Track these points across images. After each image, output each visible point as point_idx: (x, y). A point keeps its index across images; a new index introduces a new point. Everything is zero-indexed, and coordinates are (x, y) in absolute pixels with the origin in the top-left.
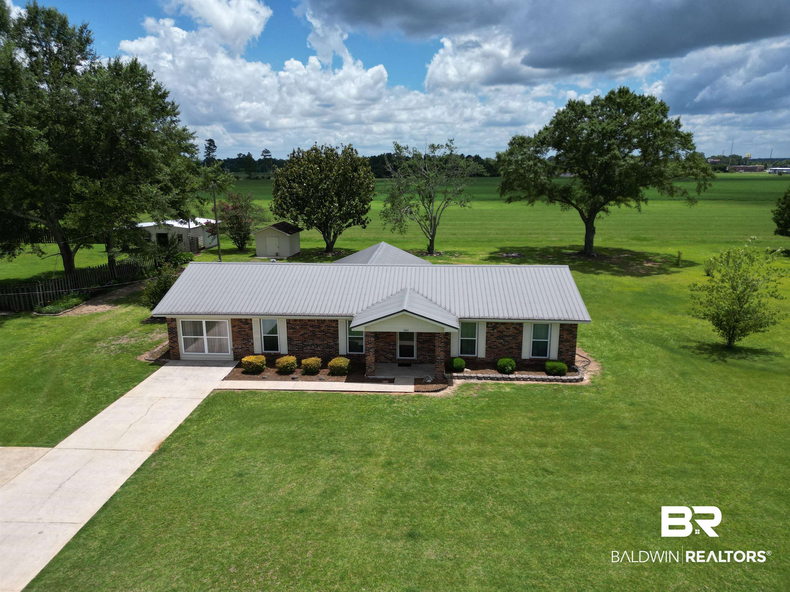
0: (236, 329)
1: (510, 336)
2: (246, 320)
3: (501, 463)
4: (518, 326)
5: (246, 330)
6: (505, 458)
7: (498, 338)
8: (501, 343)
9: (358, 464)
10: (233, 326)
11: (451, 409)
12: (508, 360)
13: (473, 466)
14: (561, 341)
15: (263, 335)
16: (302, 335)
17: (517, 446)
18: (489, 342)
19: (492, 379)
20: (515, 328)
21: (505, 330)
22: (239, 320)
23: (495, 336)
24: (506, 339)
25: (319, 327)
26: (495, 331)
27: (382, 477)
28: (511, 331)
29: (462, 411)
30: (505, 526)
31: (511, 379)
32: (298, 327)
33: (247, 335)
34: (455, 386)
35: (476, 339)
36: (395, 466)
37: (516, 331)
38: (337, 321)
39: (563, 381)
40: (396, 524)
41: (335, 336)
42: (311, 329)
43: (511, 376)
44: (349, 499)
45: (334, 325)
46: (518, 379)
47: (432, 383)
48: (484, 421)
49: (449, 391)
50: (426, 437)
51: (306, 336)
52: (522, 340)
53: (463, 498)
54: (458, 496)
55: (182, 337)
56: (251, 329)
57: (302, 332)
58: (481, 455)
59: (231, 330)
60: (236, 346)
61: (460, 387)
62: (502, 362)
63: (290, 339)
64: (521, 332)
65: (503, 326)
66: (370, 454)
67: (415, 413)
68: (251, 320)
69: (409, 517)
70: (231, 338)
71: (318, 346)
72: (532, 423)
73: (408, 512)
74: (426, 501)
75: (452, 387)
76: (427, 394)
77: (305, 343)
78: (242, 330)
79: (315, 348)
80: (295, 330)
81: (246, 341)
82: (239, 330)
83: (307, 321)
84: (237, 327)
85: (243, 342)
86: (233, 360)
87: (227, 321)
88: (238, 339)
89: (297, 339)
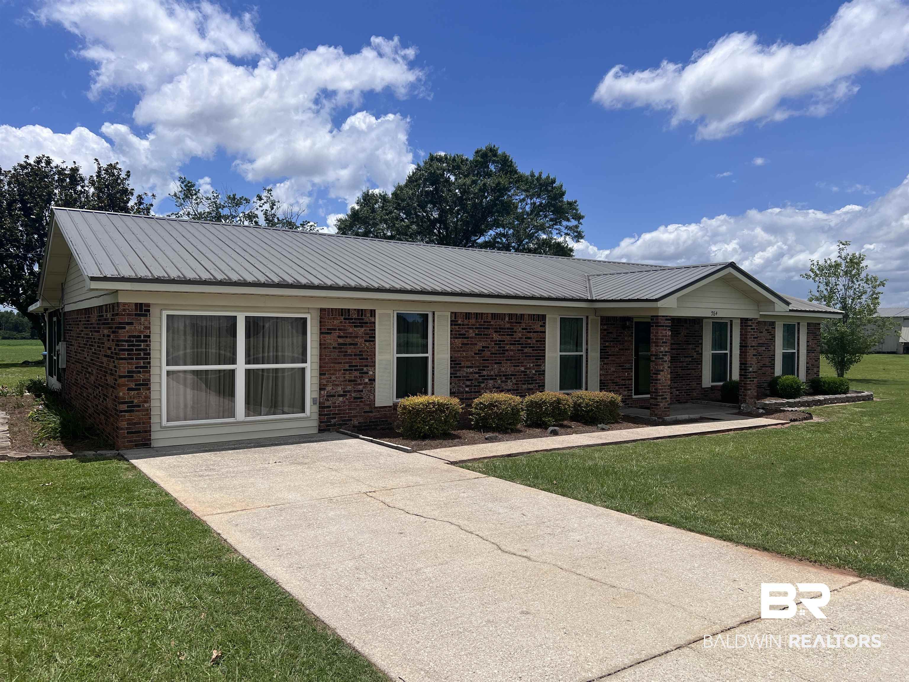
0: (332, 340)
1: (764, 345)
2: (361, 312)
4: (770, 328)
5: (359, 340)
10: (324, 332)
14: (808, 351)
15: (397, 356)
16: (480, 352)
22: (342, 312)
24: (760, 349)
25: (511, 332)
28: (764, 336)
32: (471, 333)
33: (360, 355)
35: (728, 351)
37: (768, 336)
38: (543, 317)
41: (539, 353)
42: (496, 337)
45: (537, 327)
51: (487, 354)
55: (165, 368)
56: (372, 338)
57: (480, 345)
59: (317, 345)
60: (329, 388)
63: (455, 363)
64: (773, 338)
68: (373, 313)
70: (316, 366)
71: (507, 377)
77: (485, 373)
78: (348, 340)
79: (503, 385)
80: (465, 341)
81: (357, 374)
82: (341, 341)
83: (489, 319)
84: (337, 333)
85: (347, 377)
86: (315, 431)
87: (308, 316)
88: (337, 366)
89: (468, 364)
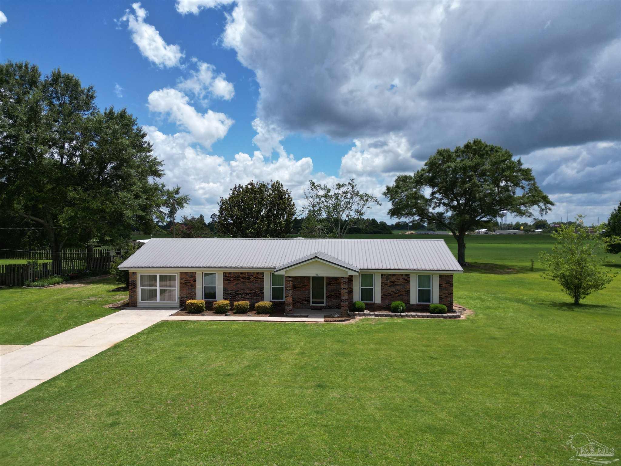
0: (183, 281)
1: (401, 285)
2: (192, 273)
3: (394, 354)
4: (406, 277)
5: (191, 281)
6: (398, 351)
7: (391, 287)
8: (393, 291)
9: (276, 354)
10: (181, 279)
11: (355, 329)
12: (399, 302)
13: (372, 355)
14: (441, 289)
15: (204, 286)
16: (235, 285)
17: (408, 346)
18: (383, 290)
19: (386, 316)
20: (404, 279)
21: (396, 280)
22: (186, 273)
23: (389, 285)
24: (398, 287)
25: (249, 279)
26: (388, 281)
27: (296, 359)
28: (401, 281)
29: (363, 331)
30: (398, 383)
31: (402, 316)
32: (232, 279)
33: (192, 286)
34: (356, 319)
35: (373, 288)
36: (308, 354)
37: (404, 281)
38: (263, 273)
39: (444, 317)
40: (307, 382)
41: (262, 286)
42: (242, 280)
43: (402, 314)
44: (268, 370)
45: (260, 277)
46: (407, 316)
47: (338, 317)
48: (380, 335)
49: (352, 321)
50: (333, 342)
51: (238, 286)
52: (410, 288)
53: (363, 369)
54: (359, 368)
55: (140, 288)
56: (195, 281)
57: (235, 283)
58: (377, 350)
59: (179, 282)
60: (182, 295)
61: (361, 320)
62: (394, 304)
63: (225, 289)
64: (408, 282)
65: (394, 277)
66: (287, 349)
67: (324, 331)
68: (195, 273)
69: (317, 378)
70: (179, 288)
71: (247, 294)
72: (419, 336)
73: (318, 375)
74: (332, 371)
75: (354, 320)
76: (335, 323)
77: (237, 292)
78: (188, 281)
79: (245, 297)
80: (229, 282)
81: (191, 291)
82: (185, 281)
83: (239, 274)
84: (184, 279)
85: (188, 292)
86: (179, 307)
87: (177, 274)
88: (185, 289)
89: (231, 289)
